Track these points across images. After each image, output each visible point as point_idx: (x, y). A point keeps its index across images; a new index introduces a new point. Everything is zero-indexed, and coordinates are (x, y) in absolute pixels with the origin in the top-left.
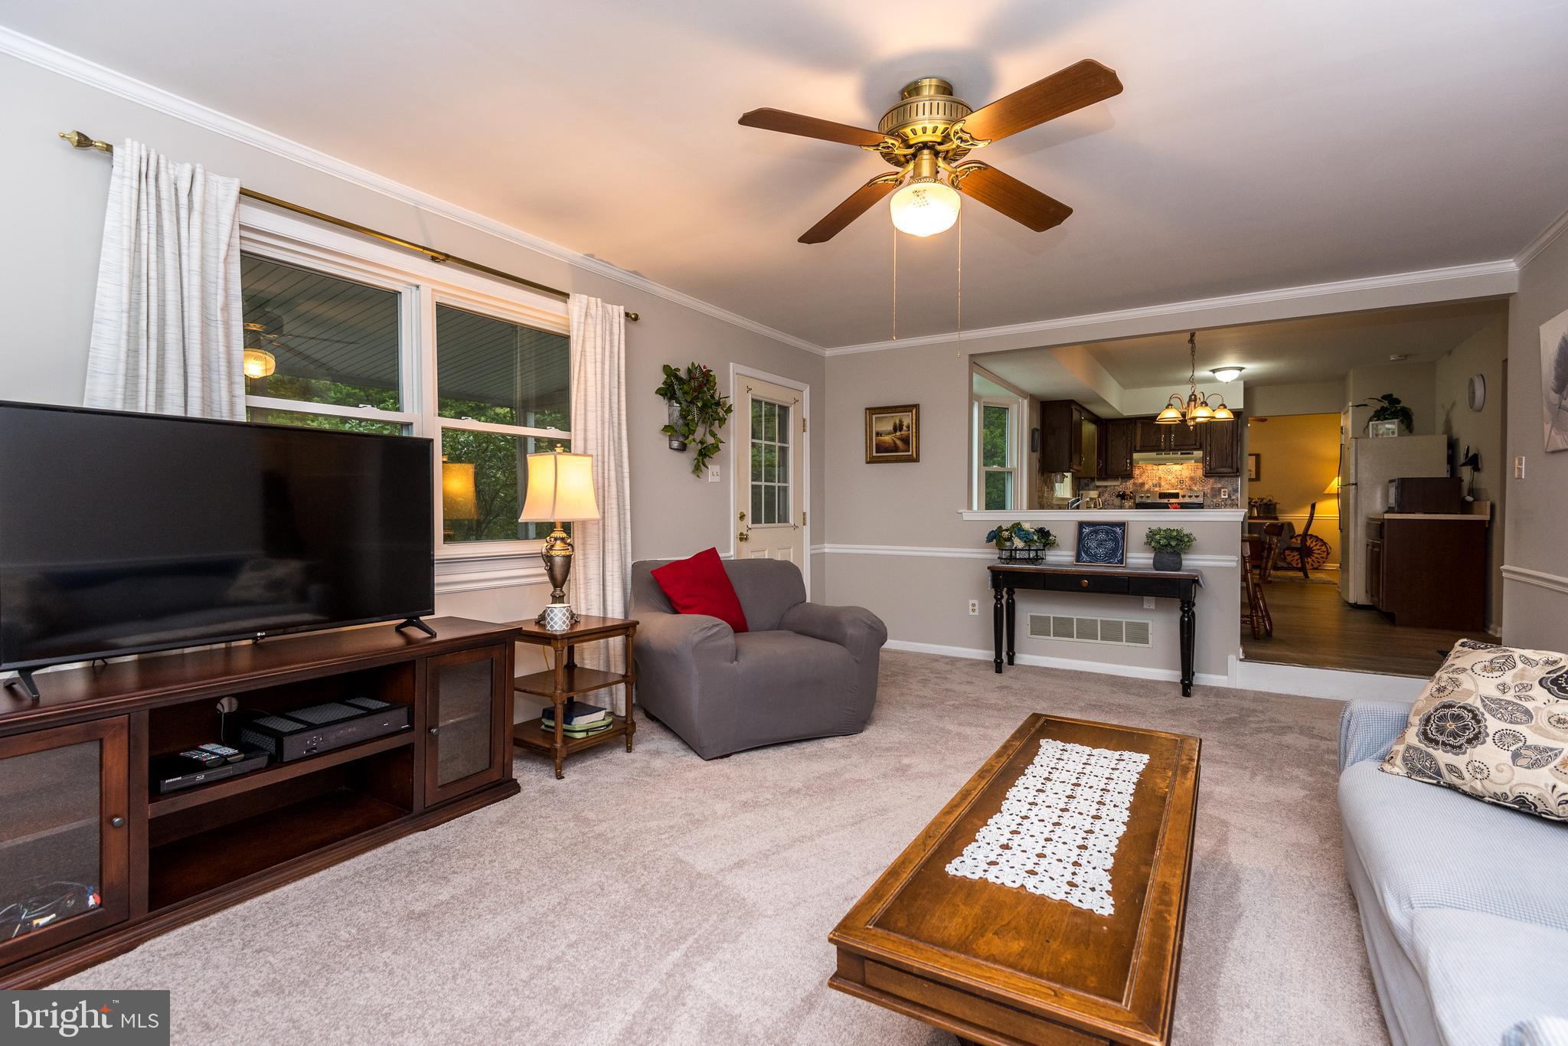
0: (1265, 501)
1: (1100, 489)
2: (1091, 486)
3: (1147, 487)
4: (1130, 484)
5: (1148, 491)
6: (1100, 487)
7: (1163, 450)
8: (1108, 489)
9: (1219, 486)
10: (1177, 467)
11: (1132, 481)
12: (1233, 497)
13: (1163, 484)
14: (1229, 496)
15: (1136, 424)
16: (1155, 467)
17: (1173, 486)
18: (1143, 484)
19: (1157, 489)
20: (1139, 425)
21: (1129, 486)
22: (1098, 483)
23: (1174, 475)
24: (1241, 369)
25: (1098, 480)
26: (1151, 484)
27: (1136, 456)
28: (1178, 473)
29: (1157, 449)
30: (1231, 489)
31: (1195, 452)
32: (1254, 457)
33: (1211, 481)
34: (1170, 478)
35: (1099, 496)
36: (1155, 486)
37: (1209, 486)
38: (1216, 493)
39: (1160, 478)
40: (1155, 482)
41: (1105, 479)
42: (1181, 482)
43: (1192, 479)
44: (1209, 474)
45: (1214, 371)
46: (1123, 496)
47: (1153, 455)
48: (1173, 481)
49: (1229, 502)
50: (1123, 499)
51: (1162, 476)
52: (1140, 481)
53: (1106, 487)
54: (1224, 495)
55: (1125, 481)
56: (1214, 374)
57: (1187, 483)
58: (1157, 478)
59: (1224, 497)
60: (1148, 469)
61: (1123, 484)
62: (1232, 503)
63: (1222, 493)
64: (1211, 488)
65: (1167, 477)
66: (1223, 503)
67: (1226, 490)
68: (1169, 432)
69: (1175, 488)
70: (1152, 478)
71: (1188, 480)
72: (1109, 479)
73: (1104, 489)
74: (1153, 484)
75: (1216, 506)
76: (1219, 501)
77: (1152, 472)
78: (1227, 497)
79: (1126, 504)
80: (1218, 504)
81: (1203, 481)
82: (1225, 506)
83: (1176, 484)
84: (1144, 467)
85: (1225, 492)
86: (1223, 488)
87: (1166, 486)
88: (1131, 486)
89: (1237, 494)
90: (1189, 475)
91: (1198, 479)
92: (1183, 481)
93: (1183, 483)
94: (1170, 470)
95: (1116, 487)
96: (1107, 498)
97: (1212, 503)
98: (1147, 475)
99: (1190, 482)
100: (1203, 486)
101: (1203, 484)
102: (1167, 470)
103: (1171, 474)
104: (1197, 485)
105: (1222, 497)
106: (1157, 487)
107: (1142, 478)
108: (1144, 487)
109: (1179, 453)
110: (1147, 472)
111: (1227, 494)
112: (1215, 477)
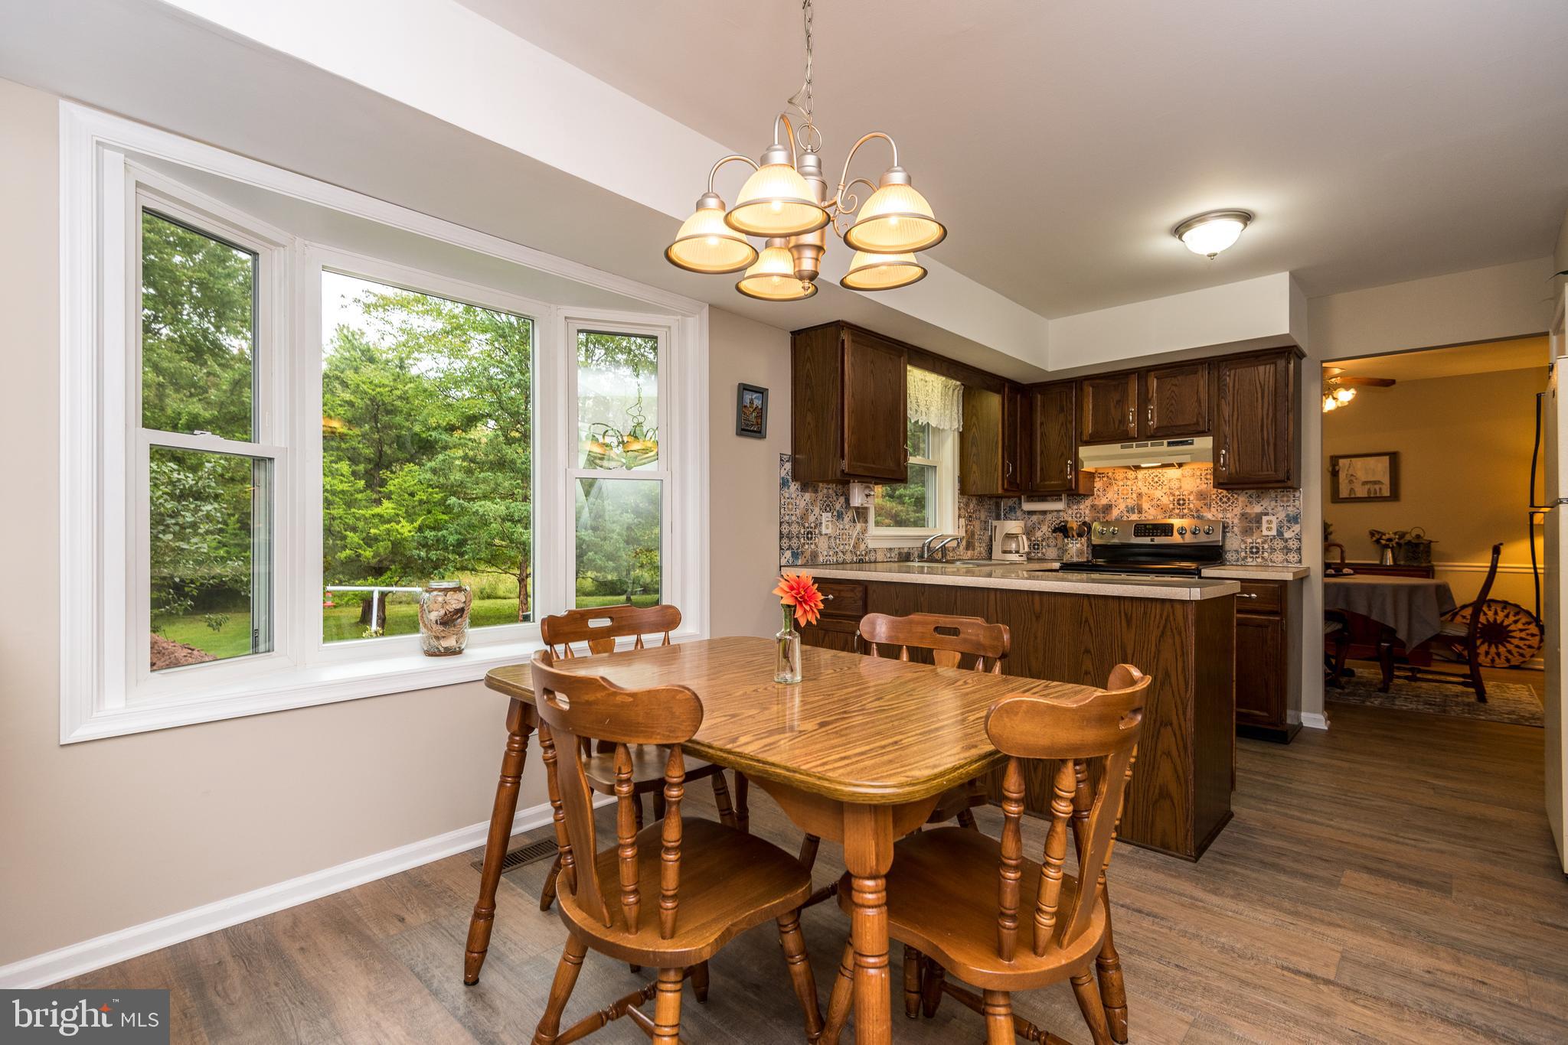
0: (1408, 538)
1: (1035, 518)
2: (1019, 513)
3: (1115, 513)
4: (1085, 508)
5: (1118, 521)
6: (1028, 512)
7: (1133, 439)
8: (1049, 517)
9: (1258, 509)
10: (1171, 471)
11: (1088, 502)
12: (1288, 535)
13: (1145, 506)
14: (1280, 534)
15: (1081, 388)
16: (1130, 474)
17: (1164, 510)
18: (1108, 508)
19: (1134, 517)
20: (1089, 390)
21: (1082, 511)
22: (1027, 506)
23: (1166, 489)
24: (1246, 217)
25: (1031, 499)
26: (1122, 507)
27: (1085, 451)
28: (1175, 485)
29: (1122, 437)
30: (1282, 515)
31: (1196, 440)
32: (1387, 458)
33: (1242, 499)
34: (1158, 494)
36: (1131, 510)
37: (1238, 511)
38: (1252, 524)
39: (1140, 495)
40: (1130, 503)
41: (1043, 499)
42: (1181, 502)
43: (1197, 496)
44: (1228, 482)
46: (1062, 531)
47: (1116, 449)
48: (1165, 500)
49: (1279, 544)
50: (1068, 536)
51: (1144, 490)
52: (1104, 501)
53: (1044, 513)
54: (1269, 527)
55: (1079, 502)
56: (1180, 238)
57: (1191, 506)
58: (1134, 496)
59: (1269, 533)
60: (1117, 477)
61: (1075, 507)
62: (1286, 547)
63: (1265, 525)
64: (1243, 515)
65: (1152, 492)
66: (1266, 546)
67: (1273, 518)
68: (1144, 401)
69: (1167, 515)
70: (1127, 494)
71: (1192, 498)
72: (1049, 498)
73: (1041, 517)
74: (1127, 507)
75: (1252, 552)
76: (1259, 541)
77: (1129, 483)
78: (1274, 532)
79: (1071, 545)
80: (1257, 548)
81: (1225, 499)
82: (1271, 553)
83: (1171, 506)
84: (1110, 474)
85: (1270, 522)
86: (1267, 514)
87: (1152, 511)
88: (1087, 512)
89: (1297, 528)
90: (1195, 489)
91: (1214, 497)
92: (1184, 500)
93: (1183, 504)
94: (1162, 479)
95: (1061, 514)
96: (1047, 533)
97: (1243, 546)
98: (1116, 488)
99: (1199, 504)
100: (1225, 510)
101: (1224, 506)
102: (1156, 479)
103: (1160, 488)
104: (1213, 509)
105: (1265, 533)
106: (1134, 513)
107: (1110, 495)
108: (1111, 513)
109: (1165, 442)
110: (1121, 483)
111: (1274, 526)
112: (1250, 492)
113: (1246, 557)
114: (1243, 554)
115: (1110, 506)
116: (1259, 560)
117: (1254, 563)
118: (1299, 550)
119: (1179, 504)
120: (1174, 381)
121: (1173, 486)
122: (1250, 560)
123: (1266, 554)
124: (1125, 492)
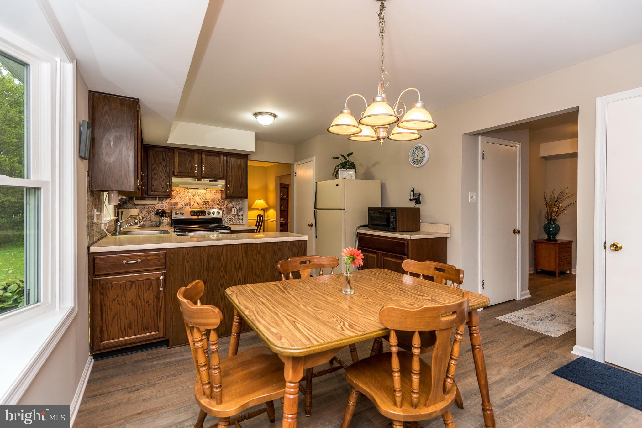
3: (179, 206)
4: (166, 203)
5: (182, 209)
6: (138, 205)
7: (196, 177)
8: (146, 207)
9: (231, 206)
10: (204, 191)
11: (167, 201)
12: (240, 214)
13: (192, 203)
14: (237, 214)
15: (173, 152)
16: (186, 190)
17: (200, 205)
18: (176, 204)
19: (188, 208)
21: (165, 205)
22: (137, 202)
23: (200, 197)
24: (275, 115)
26: (183, 203)
27: (174, 180)
28: (204, 196)
29: (192, 176)
30: (238, 208)
31: (219, 181)
33: (226, 202)
34: (197, 199)
35: (140, 213)
36: (186, 205)
37: (225, 206)
38: (229, 210)
39: (190, 199)
40: (186, 202)
42: (206, 202)
43: (213, 200)
44: (227, 196)
45: (256, 114)
46: (161, 214)
47: (188, 180)
48: (200, 201)
49: (237, 217)
50: (163, 216)
51: (192, 197)
52: (174, 201)
53: (144, 205)
54: (234, 212)
55: (162, 201)
56: (256, 117)
57: (210, 204)
58: (188, 199)
59: (234, 214)
60: (180, 191)
61: (161, 203)
62: (239, 218)
63: (233, 211)
64: (226, 207)
65: (195, 198)
66: (233, 218)
67: (235, 209)
68: (201, 163)
69: (201, 207)
70: (185, 198)
71: (210, 201)
72: (147, 199)
73: (142, 207)
74: (185, 203)
75: (229, 220)
76: (231, 216)
77: (185, 194)
78: (236, 213)
79: (165, 220)
80: (231, 219)
81: (221, 202)
82: (235, 220)
83: (202, 204)
84: (177, 190)
85: (234, 210)
86: (234, 207)
87: (195, 205)
88: (166, 205)
89: (242, 212)
90: (211, 198)
91: (217, 201)
92: (207, 201)
93: (207, 203)
94: (199, 193)
95: (153, 206)
96: (145, 215)
97: (227, 218)
98: (180, 196)
99: (212, 203)
100: (221, 206)
101: (221, 204)
102: (197, 193)
103: (198, 196)
104: (217, 205)
105: (233, 214)
106: (188, 206)
107: (177, 198)
108: (178, 206)
109: (208, 180)
110: (182, 194)
111: (236, 211)
112: (229, 200)
113: (227, 222)
114: (227, 221)
115: (177, 203)
116: (231, 223)
117: (230, 224)
118: (242, 219)
119: (205, 203)
120: (212, 157)
121: (203, 196)
122: (229, 223)
123: (233, 221)
124: (184, 197)
